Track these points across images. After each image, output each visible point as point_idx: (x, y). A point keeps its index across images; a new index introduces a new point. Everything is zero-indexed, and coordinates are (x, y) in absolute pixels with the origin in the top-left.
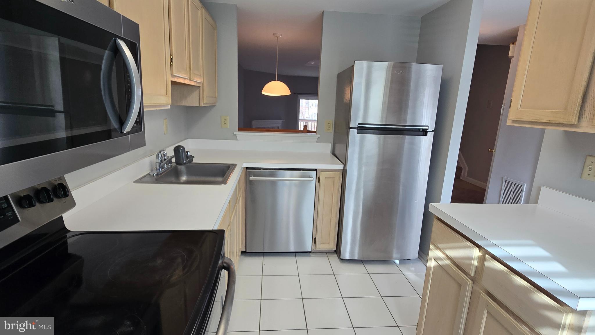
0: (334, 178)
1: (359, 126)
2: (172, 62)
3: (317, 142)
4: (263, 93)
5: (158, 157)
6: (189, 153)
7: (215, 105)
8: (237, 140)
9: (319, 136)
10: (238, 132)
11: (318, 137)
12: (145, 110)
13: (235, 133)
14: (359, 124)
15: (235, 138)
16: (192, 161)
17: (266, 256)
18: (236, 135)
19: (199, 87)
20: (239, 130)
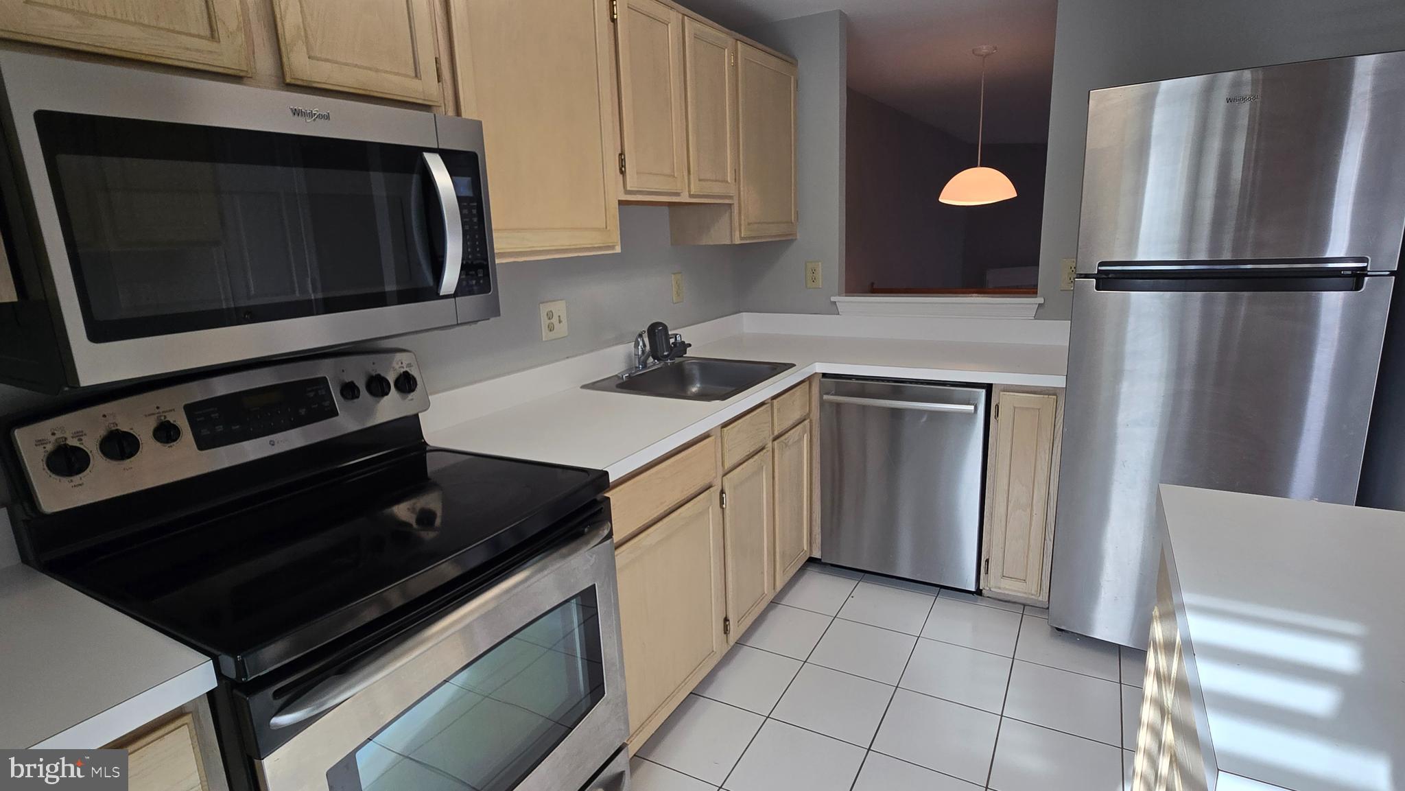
0: (1039, 409)
1: (1100, 268)
2: (622, 166)
3: (1036, 318)
4: (940, 200)
5: (637, 345)
6: (678, 339)
7: (794, 238)
8: (838, 314)
9: (1040, 300)
10: (846, 296)
11: (1040, 305)
12: (497, 261)
13: (833, 299)
14: (1101, 264)
15: (833, 309)
16: (686, 353)
17: (867, 581)
18: (835, 303)
19: (730, 205)
20: (846, 292)
